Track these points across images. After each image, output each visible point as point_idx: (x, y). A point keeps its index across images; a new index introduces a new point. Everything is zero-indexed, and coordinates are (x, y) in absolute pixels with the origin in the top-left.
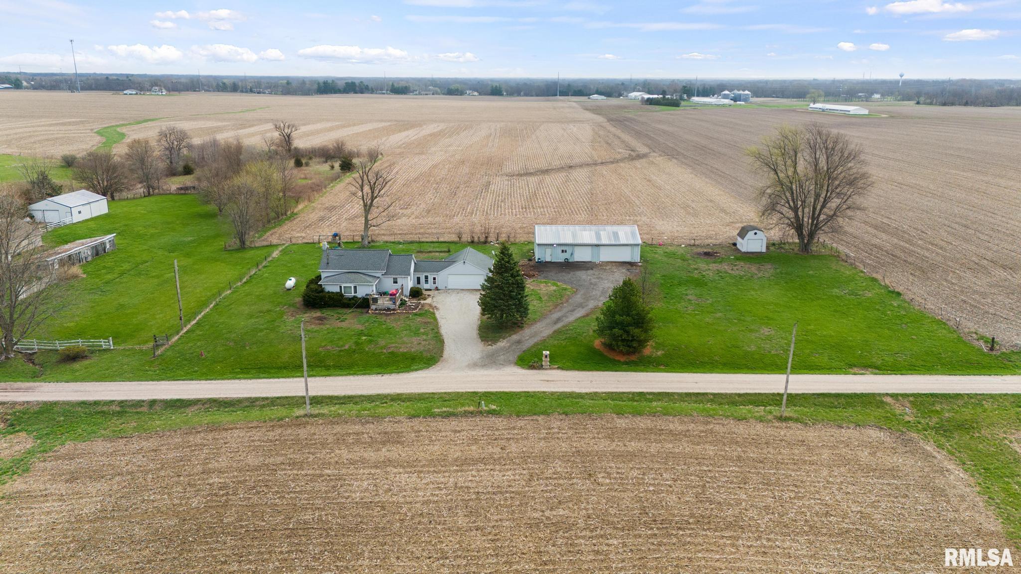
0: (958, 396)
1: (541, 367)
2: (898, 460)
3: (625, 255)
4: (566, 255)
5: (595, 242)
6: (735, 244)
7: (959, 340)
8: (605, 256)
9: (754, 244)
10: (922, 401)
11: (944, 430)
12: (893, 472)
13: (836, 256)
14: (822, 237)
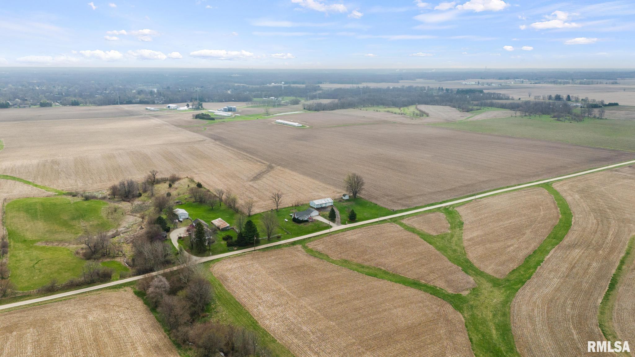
0: (393, 218)
1: (346, 224)
2: (392, 225)
3: (330, 204)
4: (321, 206)
5: (326, 203)
6: (342, 198)
7: (389, 211)
8: (328, 205)
9: (347, 198)
10: (390, 219)
11: (394, 222)
12: (392, 226)
13: (361, 198)
14: (358, 195)
